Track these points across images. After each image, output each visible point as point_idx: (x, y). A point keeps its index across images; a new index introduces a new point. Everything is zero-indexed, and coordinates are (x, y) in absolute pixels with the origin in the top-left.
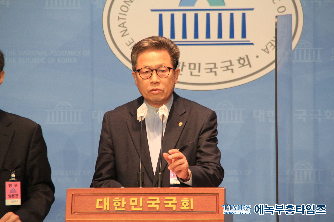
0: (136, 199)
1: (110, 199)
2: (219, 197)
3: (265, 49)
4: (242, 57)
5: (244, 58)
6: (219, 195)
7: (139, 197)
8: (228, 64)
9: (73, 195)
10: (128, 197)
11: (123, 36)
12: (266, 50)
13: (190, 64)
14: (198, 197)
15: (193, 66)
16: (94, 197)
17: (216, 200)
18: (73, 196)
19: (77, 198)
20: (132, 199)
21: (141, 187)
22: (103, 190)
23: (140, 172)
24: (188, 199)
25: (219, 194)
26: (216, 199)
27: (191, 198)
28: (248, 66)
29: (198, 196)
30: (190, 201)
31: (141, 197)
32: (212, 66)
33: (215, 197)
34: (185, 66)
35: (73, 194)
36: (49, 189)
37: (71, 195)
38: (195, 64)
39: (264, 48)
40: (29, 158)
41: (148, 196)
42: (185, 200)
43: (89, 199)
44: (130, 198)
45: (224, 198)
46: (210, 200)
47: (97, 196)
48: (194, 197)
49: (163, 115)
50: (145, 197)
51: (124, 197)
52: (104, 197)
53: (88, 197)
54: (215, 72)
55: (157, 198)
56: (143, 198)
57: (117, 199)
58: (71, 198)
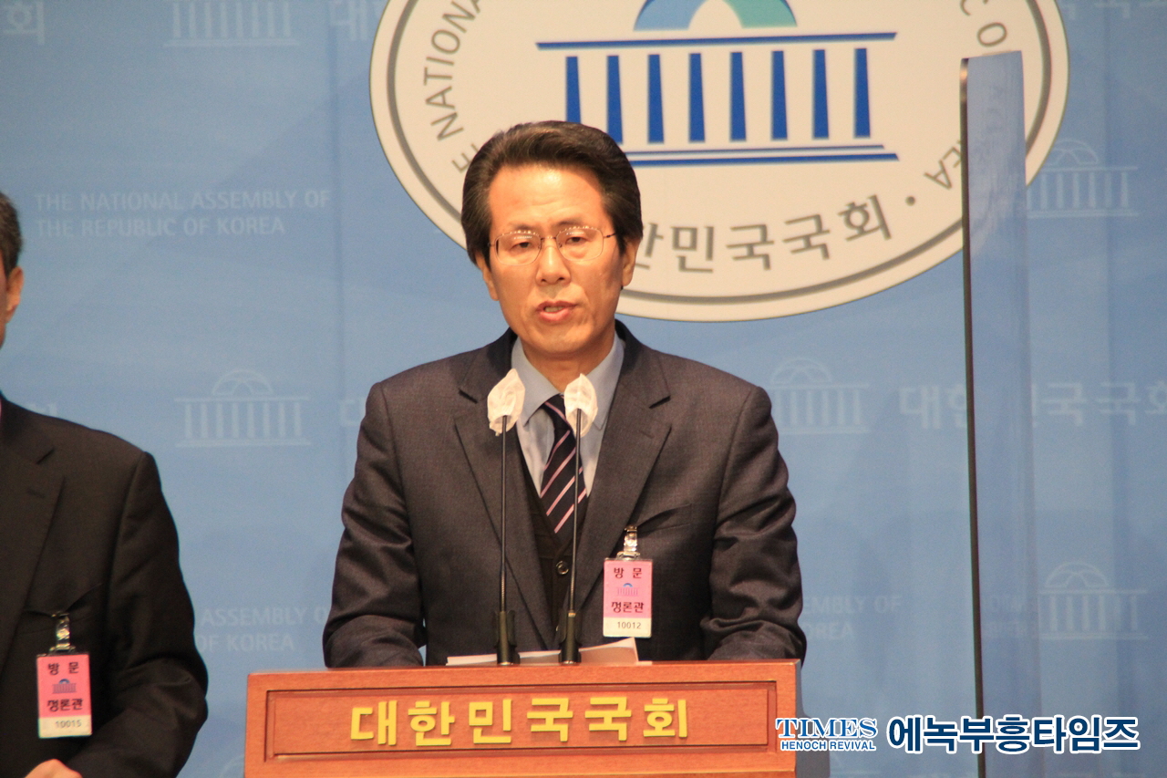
0: (487, 706)
1: (397, 705)
2: (779, 692)
3: (938, 174)
4: (859, 202)
5: (865, 205)
6: (778, 688)
7: (500, 696)
8: (810, 227)
9: (271, 694)
10: (462, 698)
11: (441, 136)
12: (942, 178)
13: (677, 231)
14: (705, 695)
15: (687, 238)
16: (343, 701)
17: (768, 704)
18: (271, 698)
19: (282, 706)
20: (474, 706)
21: (505, 663)
22: (375, 674)
23: (501, 610)
24: (668, 703)
25: (775, 682)
26: (766, 701)
27: (681, 698)
28: (880, 233)
29: (705, 692)
30: (676, 707)
31: (505, 697)
32: (755, 235)
33: (762, 692)
34: (661, 237)
35: (268, 692)
36: (187, 678)
37: (265, 692)
38: (694, 231)
39: (935, 169)
40: (119, 570)
41: (532, 695)
42: (659, 706)
43: (327, 706)
44: (468, 701)
45: (794, 698)
46: (746, 705)
47: (352, 696)
48: (690, 694)
49: (579, 411)
50: (521, 696)
51: (447, 700)
52: (379, 701)
53: (323, 699)
54: (766, 258)
55: (563, 701)
56: (512, 703)
57: (422, 707)
58: (263, 704)
